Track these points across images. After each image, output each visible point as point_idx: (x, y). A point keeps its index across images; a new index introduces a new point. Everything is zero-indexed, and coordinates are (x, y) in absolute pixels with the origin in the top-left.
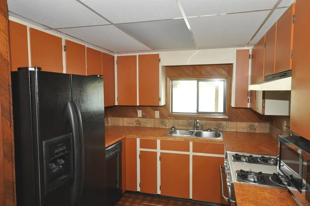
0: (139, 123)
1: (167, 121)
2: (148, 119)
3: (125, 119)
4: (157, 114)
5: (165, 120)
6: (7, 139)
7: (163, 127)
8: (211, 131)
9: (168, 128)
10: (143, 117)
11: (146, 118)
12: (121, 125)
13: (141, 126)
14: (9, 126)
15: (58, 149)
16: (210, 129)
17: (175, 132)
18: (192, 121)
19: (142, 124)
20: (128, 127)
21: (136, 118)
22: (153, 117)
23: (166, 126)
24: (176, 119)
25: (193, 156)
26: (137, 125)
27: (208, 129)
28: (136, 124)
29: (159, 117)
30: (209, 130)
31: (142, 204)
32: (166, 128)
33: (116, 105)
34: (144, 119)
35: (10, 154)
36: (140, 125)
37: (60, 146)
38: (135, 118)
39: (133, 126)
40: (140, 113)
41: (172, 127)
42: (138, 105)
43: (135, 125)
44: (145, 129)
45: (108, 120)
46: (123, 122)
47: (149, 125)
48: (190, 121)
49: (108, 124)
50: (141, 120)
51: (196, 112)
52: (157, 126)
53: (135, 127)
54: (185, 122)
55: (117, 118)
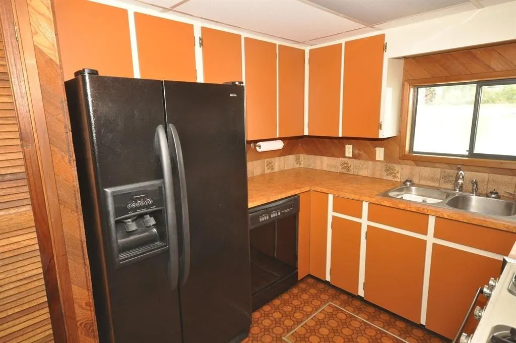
0: (346, 166)
1: (397, 167)
2: (362, 162)
3: (325, 159)
4: (380, 153)
5: (394, 165)
6: (66, 180)
7: (390, 178)
8: (499, 197)
9: (399, 181)
10: (355, 157)
11: (359, 159)
12: (318, 168)
13: (350, 173)
14: (67, 161)
15: (136, 202)
16: (496, 193)
17: (408, 190)
18: (452, 172)
19: (351, 169)
20: (329, 173)
21: (343, 159)
22: (372, 157)
23: (395, 177)
24: (417, 166)
25: (435, 246)
26: (343, 171)
27: (492, 193)
28: (342, 169)
29: (382, 159)
30: (493, 196)
31: (328, 304)
32: (394, 180)
33: (305, 134)
34: (356, 162)
35: (74, 202)
36: (348, 170)
37: (140, 199)
38: (341, 159)
39: (336, 171)
40: (349, 150)
41: (407, 181)
42: (340, 135)
43: (340, 170)
44: (356, 178)
45: (299, 159)
46: (322, 163)
47: (364, 173)
48: (447, 171)
49: (300, 164)
50: (350, 162)
51: (467, 153)
52: (377, 176)
53: (340, 173)
54: (437, 172)
55: (312, 156)
